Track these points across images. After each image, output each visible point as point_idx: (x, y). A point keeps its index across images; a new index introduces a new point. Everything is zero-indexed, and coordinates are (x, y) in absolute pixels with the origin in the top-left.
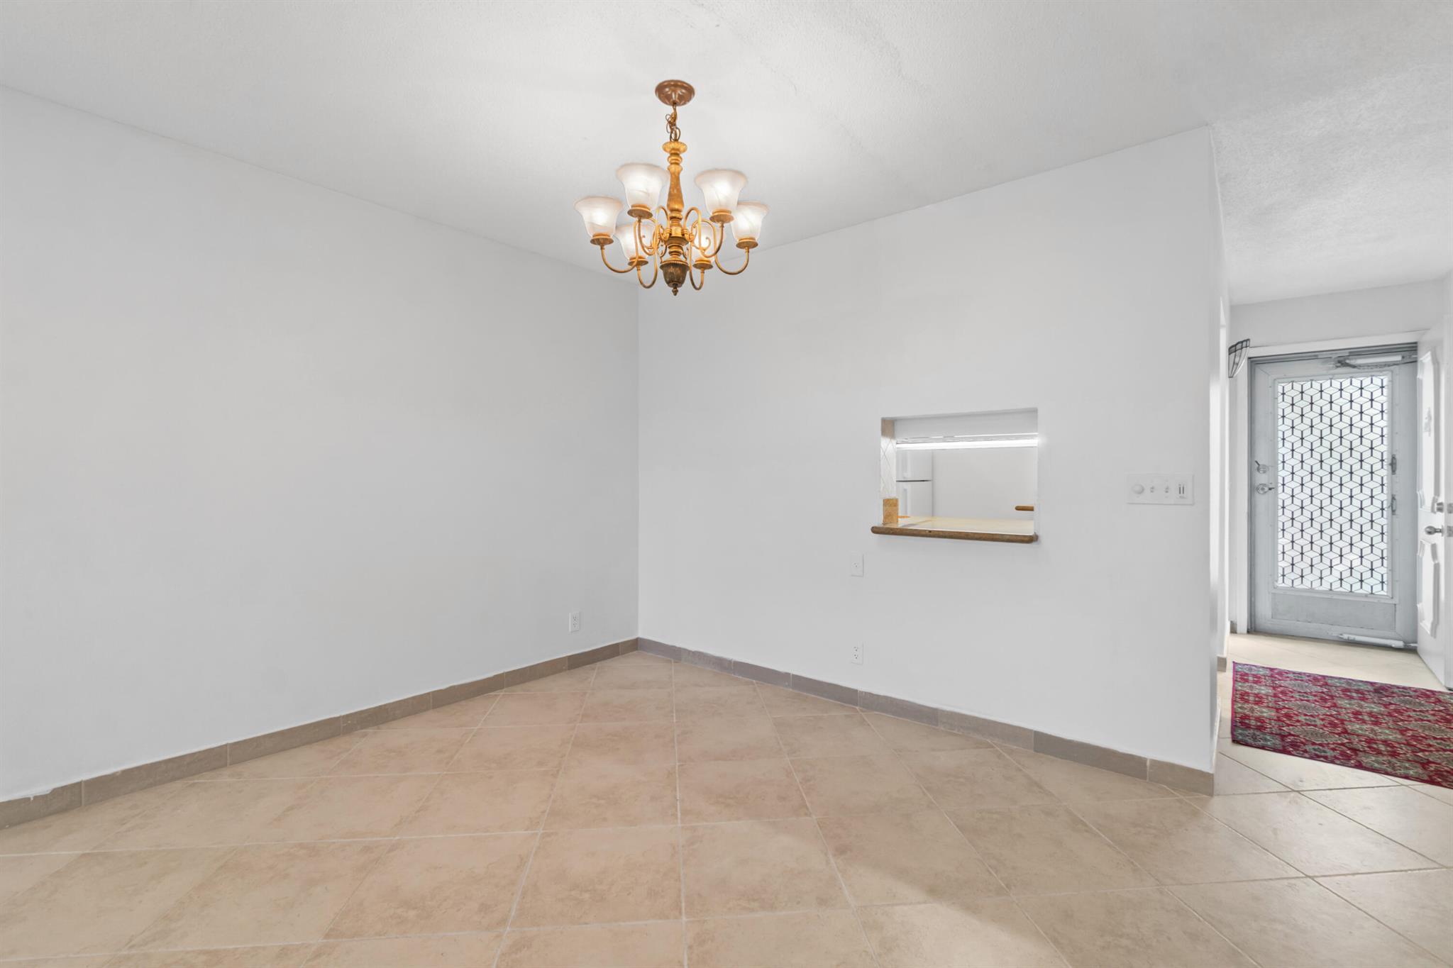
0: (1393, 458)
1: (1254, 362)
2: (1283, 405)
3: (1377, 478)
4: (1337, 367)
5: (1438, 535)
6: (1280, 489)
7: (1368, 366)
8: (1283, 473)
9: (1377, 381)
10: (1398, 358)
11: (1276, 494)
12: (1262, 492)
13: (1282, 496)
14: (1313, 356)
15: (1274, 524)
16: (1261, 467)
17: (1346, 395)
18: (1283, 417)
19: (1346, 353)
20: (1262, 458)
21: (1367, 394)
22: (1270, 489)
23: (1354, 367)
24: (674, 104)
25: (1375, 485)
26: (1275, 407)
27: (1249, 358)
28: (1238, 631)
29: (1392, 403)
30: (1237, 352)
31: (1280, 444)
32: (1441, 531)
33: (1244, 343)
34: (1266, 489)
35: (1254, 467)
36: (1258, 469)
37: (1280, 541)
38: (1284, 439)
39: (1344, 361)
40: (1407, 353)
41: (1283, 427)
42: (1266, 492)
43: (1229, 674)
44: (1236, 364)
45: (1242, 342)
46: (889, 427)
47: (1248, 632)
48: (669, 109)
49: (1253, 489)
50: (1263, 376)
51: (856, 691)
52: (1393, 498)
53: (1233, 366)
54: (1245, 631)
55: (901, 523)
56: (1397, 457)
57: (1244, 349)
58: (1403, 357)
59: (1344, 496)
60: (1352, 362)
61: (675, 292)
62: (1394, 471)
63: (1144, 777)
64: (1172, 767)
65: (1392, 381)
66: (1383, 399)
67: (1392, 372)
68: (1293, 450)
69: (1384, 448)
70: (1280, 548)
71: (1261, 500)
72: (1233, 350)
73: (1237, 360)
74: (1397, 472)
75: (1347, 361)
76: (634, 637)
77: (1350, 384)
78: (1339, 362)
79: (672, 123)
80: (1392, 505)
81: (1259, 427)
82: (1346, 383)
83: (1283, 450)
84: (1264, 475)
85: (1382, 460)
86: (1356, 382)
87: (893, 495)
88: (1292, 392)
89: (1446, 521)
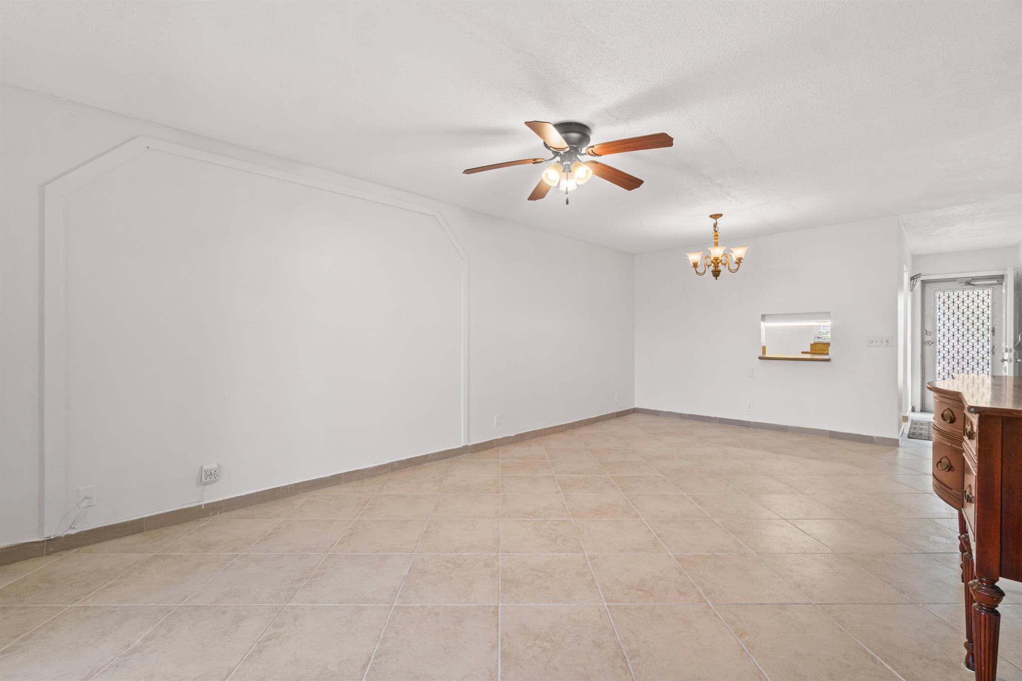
0: (994, 328)
1: (924, 283)
2: (939, 303)
3: (986, 338)
4: (966, 285)
5: (1006, 362)
6: (938, 343)
7: (981, 285)
8: (939, 336)
9: (986, 292)
10: (995, 282)
11: (936, 345)
12: (928, 344)
13: (939, 347)
14: (954, 280)
15: (934, 360)
16: (928, 333)
17: (971, 299)
18: (939, 308)
19: (970, 279)
20: (928, 327)
21: (981, 298)
22: (933, 343)
23: (974, 285)
24: (716, 219)
25: (985, 341)
26: (935, 303)
27: (922, 281)
28: (916, 410)
29: (993, 302)
30: (915, 280)
31: (938, 322)
32: (1006, 360)
33: (918, 276)
34: (930, 343)
35: (924, 332)
36: (927, 334)
37: (937, 368)
38: (939, 319)
39: (970, 283)
40: (999, 280)
41: (939, 314)
42: (930, 345)
43: (909, 424)
44: (914, 285)
45: (917, 275)
46: (764, 317)
47: (921, 411)
48: (714, 221)
49: (923, 343)
50: (929, 289)
51: (750, 422)
52: (993, 347)
53: (912, 287)
54: (920, 411)
55: (767, 355)
56: (995, 328)
57: (918, 279)
58: (998, 281)
59: (969, 347)
60: (973, 283)
61: (716, 279)
62: (994, 334)
63: (873, 443)
64: (884, 438)
65: (993, 292)
66: (989, 301)
67: (993, 288)
68: (944, 325)
69: (989, 324)
70: (937, 371)
71: (928, 348)
72: (912, 278)
73: (914, 283)
74: (996, 335)
75: (971, 283)
76: (633, 407)
77: (972, 293)
78: (967, 283)
79: (715, 226)
80: (992, 350)
81: (927, 312)
82: (971, 293)
83: (939, 325)
84: (929, 336)
85: (988, 329)
86: (975, 292)
87: (764, 345)
88: (944, 297)
89: (1009, 356)
